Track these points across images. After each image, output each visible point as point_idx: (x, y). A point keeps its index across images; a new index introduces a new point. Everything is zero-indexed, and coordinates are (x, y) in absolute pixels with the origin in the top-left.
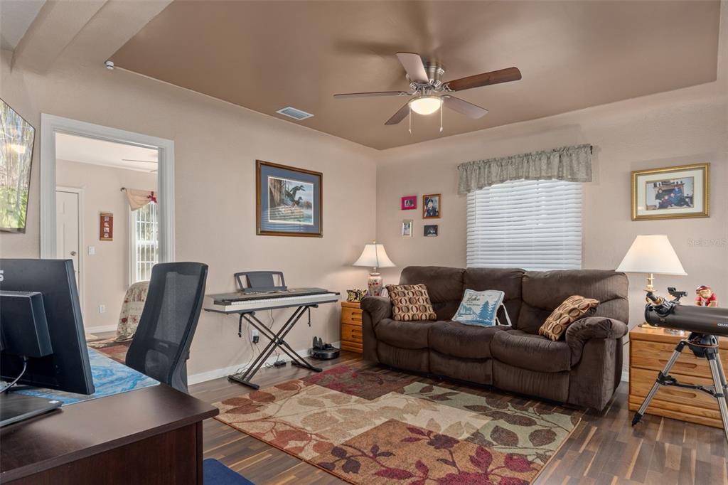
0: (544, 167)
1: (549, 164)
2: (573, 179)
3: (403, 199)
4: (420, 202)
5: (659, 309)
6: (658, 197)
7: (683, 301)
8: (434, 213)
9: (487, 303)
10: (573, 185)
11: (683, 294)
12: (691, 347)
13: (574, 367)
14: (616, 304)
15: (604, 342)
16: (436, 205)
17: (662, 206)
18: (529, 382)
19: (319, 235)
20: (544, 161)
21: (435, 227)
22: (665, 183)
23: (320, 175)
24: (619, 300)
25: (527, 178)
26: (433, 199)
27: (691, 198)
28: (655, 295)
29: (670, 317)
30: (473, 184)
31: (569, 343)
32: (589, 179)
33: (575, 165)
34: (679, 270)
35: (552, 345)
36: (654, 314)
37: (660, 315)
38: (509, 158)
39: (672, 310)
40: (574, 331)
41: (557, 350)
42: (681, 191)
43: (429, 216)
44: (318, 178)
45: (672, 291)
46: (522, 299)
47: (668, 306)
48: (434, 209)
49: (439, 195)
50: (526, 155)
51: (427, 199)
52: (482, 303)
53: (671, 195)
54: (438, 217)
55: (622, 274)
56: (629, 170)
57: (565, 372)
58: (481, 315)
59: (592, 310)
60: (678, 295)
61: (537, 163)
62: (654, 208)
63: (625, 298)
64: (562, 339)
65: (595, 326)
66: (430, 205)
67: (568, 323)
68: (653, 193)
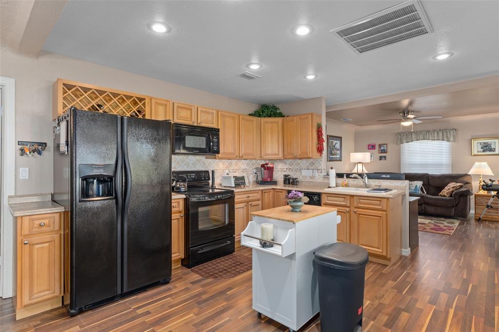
0: (436, 136)
1: (438, 134)
2: (448, 141)
3: (369, 146)
4: (377, 147)
5: (487, 185)
6: (482, 148)
7: (494, 183)
8: (384, 151)
9: (416, 186)
10: (448, 143)
11: (494, 181)
12: (497, 197)
13: (456, 205)
14: (468, 185)
15: (467, 197)
16: (385, 148)
17: (483, 151)
18: (439, 211)
19: (341, 160)
20: (436, 134)
21: (385, 157)
22: (484, 143)
23: (341, 138)
24: (469, 184)
25: (428, 139)
26: (384, 146)
27: (495, 149)
28: (486, 181)
29: (490, 187)
30: (404, 141)
31: (455, 197)
32: (454, 141)
33: (449, 136)
34: (492, 174)
35: (447, 198)
36: (485, 187)
37: (487, 187)
38: (420, 132)
39: (491, 186)
40: (456, 194)
41: (450, 200)
42: (490, 146)
43: (382, 153)
44: (340, 139)
45: (490, 180)
46: (429, 184)
47: (489, 184)
48: (384, 150)
49: (386, 144)
50: (428, 131)
51: (380, 146)
52: (414, 186)
53: (487, 148)
54: (386, 153)
55: (469, 175)
56: (470, 138)
57: (453, 206)
58: (414, 190)
59: (461, 187)
60: (493, 181)
61: (433, 134)
62: (481, 152)
63: (470, 183)
64: (451, 196)
65: (464, 192)
66: (382, 148)
67: (453, 191)
68: (480, 146)
